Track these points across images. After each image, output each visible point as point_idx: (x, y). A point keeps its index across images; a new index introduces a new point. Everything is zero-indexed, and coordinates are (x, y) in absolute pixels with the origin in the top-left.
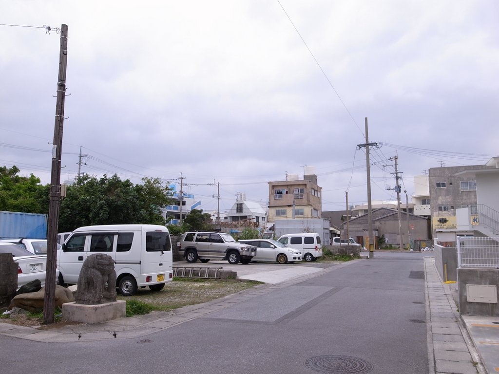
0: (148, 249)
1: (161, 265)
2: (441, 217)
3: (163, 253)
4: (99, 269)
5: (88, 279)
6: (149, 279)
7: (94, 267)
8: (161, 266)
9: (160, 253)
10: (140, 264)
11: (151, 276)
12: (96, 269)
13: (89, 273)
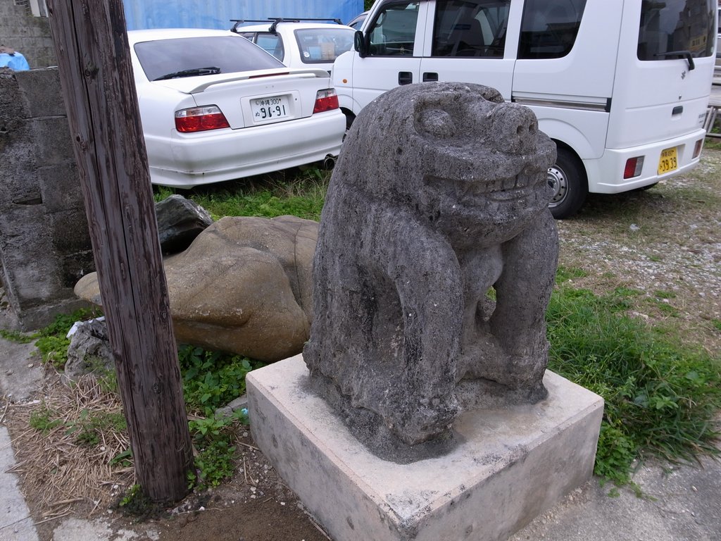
0: (645, 51)
1: (677, 111)
3: (691, 67)
4: (433, 219)
5: (361, 270)
6: (632, 166)
7: (399, 198)
8: (678, 117)
9: (681, 64)
10: (607, 108)
11: (642, 158)
12: (417, 211)
13: (367, 235)
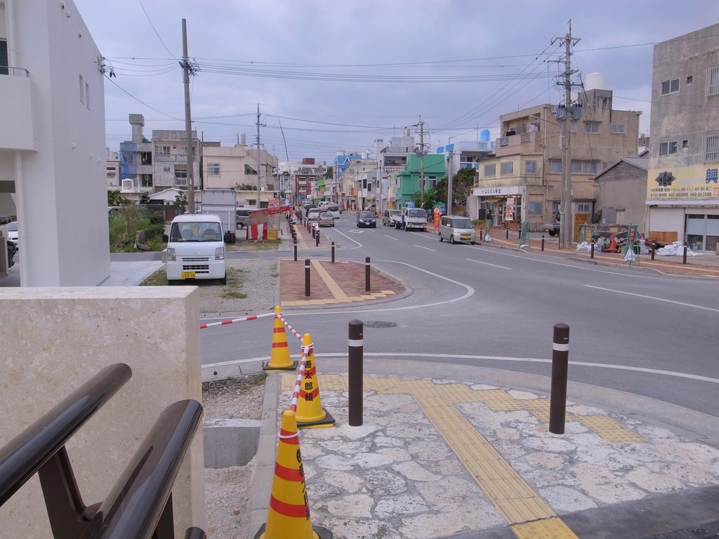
2: (662, 171)
